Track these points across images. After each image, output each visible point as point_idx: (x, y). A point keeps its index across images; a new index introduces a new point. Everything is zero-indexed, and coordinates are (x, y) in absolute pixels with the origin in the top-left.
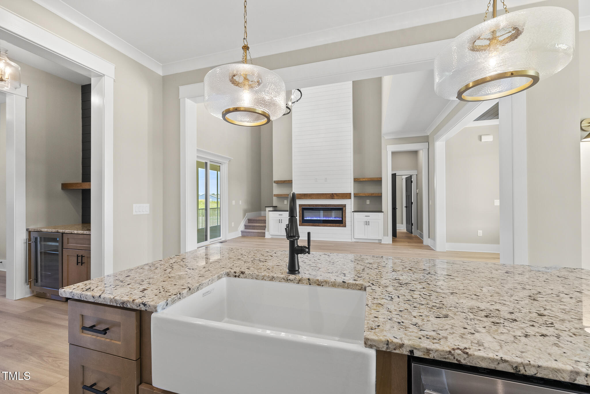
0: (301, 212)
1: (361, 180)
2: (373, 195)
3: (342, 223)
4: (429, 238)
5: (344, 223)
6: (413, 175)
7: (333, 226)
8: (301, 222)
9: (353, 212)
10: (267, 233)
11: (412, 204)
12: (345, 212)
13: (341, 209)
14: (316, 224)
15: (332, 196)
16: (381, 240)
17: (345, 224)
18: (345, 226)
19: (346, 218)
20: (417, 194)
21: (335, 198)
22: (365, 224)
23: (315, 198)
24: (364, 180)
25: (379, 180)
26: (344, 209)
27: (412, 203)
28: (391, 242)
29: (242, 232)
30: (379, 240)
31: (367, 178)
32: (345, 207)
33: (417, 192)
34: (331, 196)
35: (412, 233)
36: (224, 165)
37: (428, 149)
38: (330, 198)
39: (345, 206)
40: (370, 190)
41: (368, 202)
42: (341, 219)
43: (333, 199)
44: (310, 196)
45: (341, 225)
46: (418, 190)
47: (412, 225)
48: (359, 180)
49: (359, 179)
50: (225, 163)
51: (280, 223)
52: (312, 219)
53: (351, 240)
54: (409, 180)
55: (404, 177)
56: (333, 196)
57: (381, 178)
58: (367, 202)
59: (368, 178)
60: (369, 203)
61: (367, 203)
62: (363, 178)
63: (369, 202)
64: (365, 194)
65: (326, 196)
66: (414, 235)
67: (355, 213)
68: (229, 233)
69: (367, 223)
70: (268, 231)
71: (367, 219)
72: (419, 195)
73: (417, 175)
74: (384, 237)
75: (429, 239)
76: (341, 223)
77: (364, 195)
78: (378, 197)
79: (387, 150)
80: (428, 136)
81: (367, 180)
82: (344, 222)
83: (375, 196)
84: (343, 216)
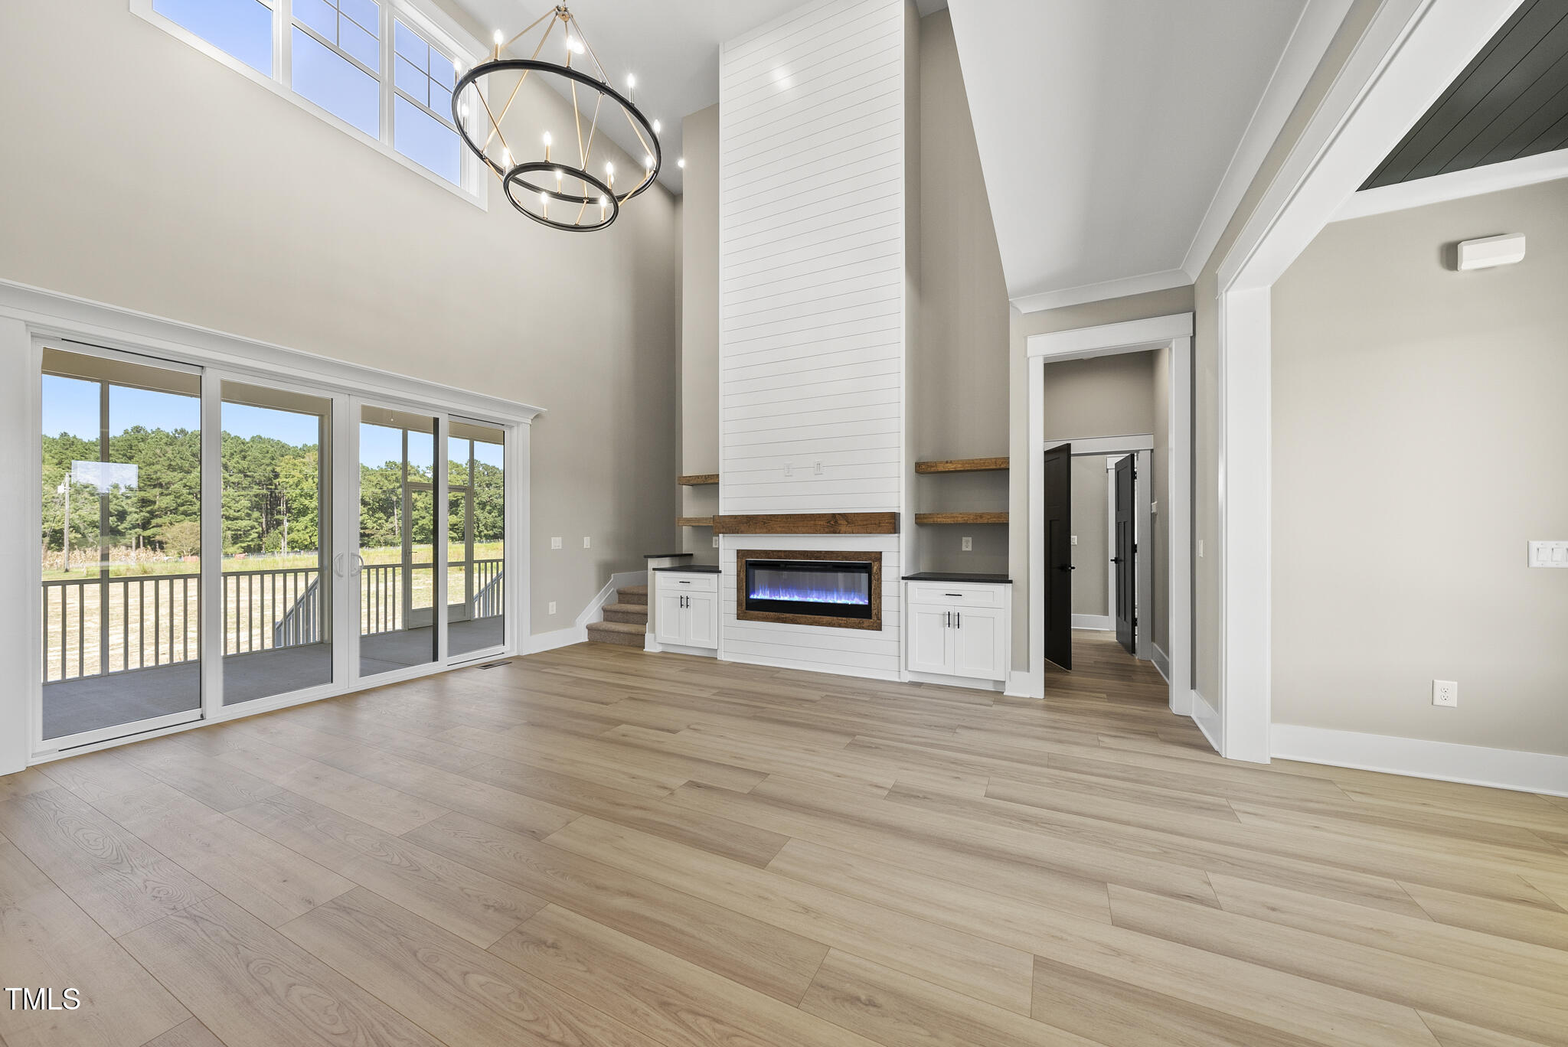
0: (743, 575)
1: (941, 469)
2: (980, 521)
3: (870, 617)
4: (1193, 686)
5: (874, 618)
6: (1138, 451)
7: (840, 626)
8: (744, 607)
9: (903, 578)
10: (648, 637)
11: (1136, 551)
12: (879, 580)
13: (866, 567)
14: (788, 615)
15: (833, 523)
16: (1004, 682)
17: (879, 619)
18: (879, 628)
19: (880, 598)
20: (1153, 516)
21: (843, 529)
22: (944, 621)
23: (779, 529)
24: (951, 467)
25: (1002, 466)
26: (875, 568)
27: (1134, 548)
28: (1039, 693)
29: (591, 629)
30: (996, 682)
31: (958, 462)
32: (880, 560)
33: (1154, 510)
34: (829, 522)
35: (1133, 650)
36: (516, 428)
37: (1193, 338)
38: (827, 530)
39: (878, 556)
40: (972, 502)
41: (967, 544)
42: (866, 602)
43: (835, 533)
44: (765, 523)
45: (866, 622)
46: (1156, 502)
47: (1134, 622)
48: (933, 469)
49: (932, 467)
50: (518, 423)
51: (684, 607)
52: (774, 598)
53: (900, 678)
54: (1126, 472)
55: (1112, 461)
56: (836, 522)
57: (1007, 460)
58: (964, 544)
59: (964, 462)
60: (970, 549)
61: (964, 548)
62: (947, 462)
63: (970, 544)
64: (954, 517)
65: (812, 522)
66: (1141, 661)
67: (911, 583)
68: (532, 633)
69: (953, 620)
70: (653, 631)
71: (952, 605)
72: (1158, 521)
73: (1152, 450)
74: (1013, 673)
75: (1193, 691)
76: (865, 616)
77: (949, 521)
78: (997, 529)
79: (1029, 355)
80: (1191, 288)
81: (959, 467)
82: (874, 612)
83: (988, 524)
84: (873, 590)
